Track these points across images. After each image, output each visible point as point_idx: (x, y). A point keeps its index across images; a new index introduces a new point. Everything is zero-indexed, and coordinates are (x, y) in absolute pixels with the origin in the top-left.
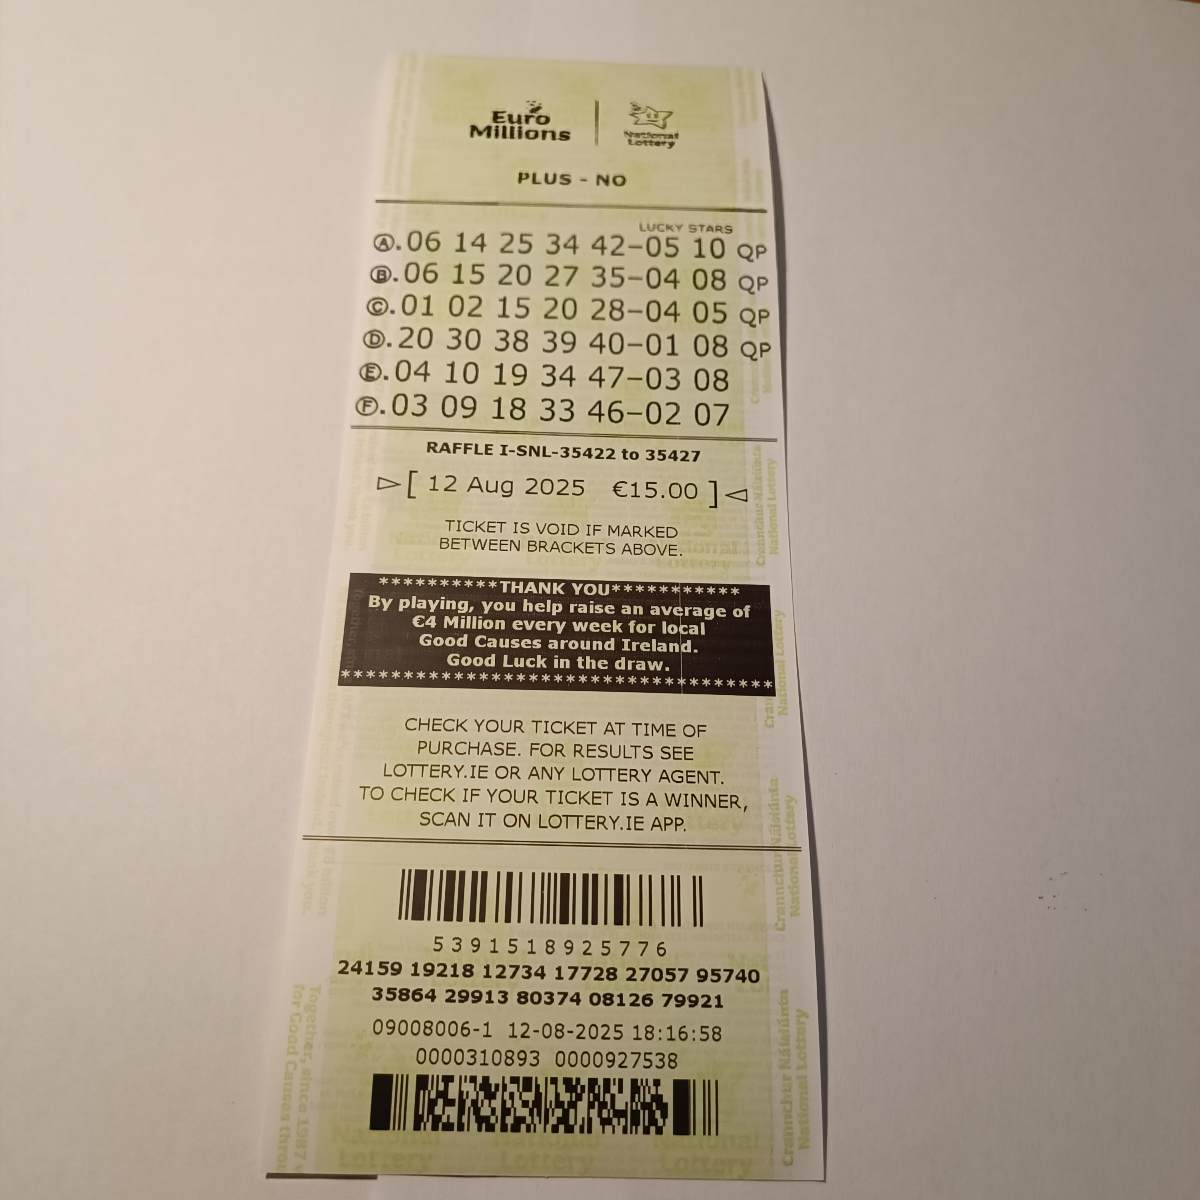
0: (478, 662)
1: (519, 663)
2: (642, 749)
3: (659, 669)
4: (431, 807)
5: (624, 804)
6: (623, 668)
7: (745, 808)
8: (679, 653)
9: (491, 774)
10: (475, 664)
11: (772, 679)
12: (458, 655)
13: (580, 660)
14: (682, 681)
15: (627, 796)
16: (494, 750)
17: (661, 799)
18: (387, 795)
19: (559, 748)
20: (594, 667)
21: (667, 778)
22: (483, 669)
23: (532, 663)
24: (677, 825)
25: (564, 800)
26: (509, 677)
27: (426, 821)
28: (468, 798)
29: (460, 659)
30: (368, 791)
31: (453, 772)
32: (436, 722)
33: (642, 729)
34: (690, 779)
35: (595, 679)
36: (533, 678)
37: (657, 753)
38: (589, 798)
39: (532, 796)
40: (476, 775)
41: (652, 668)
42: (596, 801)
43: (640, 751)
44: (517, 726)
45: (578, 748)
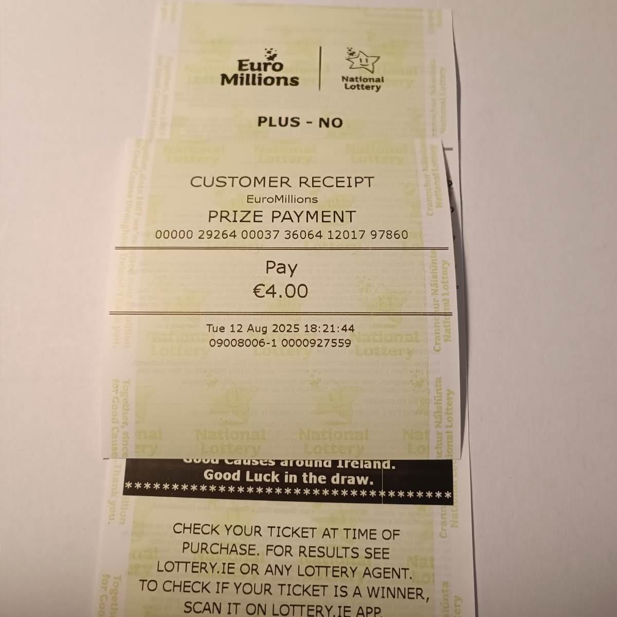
0: (227, 476)
1: (258, 478)
2: (350, 549)
3: (365, 483)
4: (192, 597)
5: (336, 596)
6: (338, 482)
7: (428, 599)
8: (381, 469)
9: (237, 571)
10: (225, 478)
11: (451, 491)
12: (212, 471)
13: (305, 476)
14: (382, 493)
15: (338, 589)
16: (239, 551)
17: (364, 593)
18: (160, 587)
19: (288, 549)
20: (315, 482)
21: (369, 574)
22: (231, 482)
23: (268, 478)
24: (376, 613)
25: (291, 592)
26: (250, 490)
27: (189, 610)
28: (220, 590)
29: (214, 474)
30: (146, 583)
31: (209, 568)
32: (196, 526)
33: (351, 533)
34: (387, 575)
35: (316, 492)
36: (269, 490)
37: (362, 553)
38: (310, 590)
39: (267, 589)
40: (226, 571)
41: (360, 483)
42: (315, 593)
43: (349, 551)
44: (257, 530)
45: (302, 549)
